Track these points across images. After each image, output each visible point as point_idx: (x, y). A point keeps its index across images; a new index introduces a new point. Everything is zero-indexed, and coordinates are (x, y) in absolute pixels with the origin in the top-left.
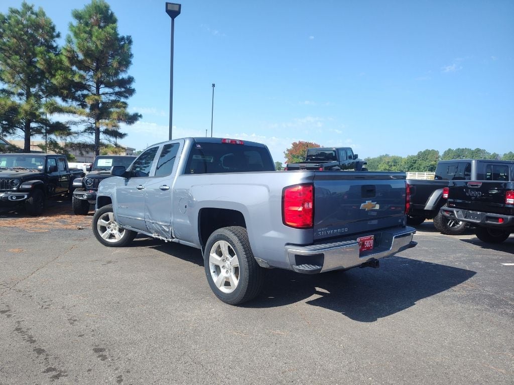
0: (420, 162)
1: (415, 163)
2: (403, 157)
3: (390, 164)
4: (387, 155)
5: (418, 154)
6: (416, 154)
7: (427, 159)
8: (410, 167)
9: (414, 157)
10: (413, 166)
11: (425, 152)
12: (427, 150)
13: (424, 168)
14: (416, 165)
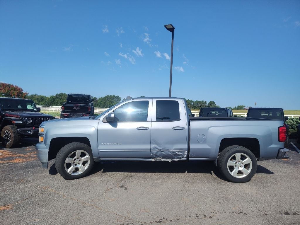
0: (57, 100)
1: (54, 100)
2: (47, 96)
3: (38, 100)
4: (36, 95)
5: (56, 95)
6: (55, 95)
7: (61, 98)
8: (52, 102)
9: (54, 96)
10: (53, 102)
11: (60, 94)
12: (61, 93)
13: (60, 103)
14: (55, 102)
